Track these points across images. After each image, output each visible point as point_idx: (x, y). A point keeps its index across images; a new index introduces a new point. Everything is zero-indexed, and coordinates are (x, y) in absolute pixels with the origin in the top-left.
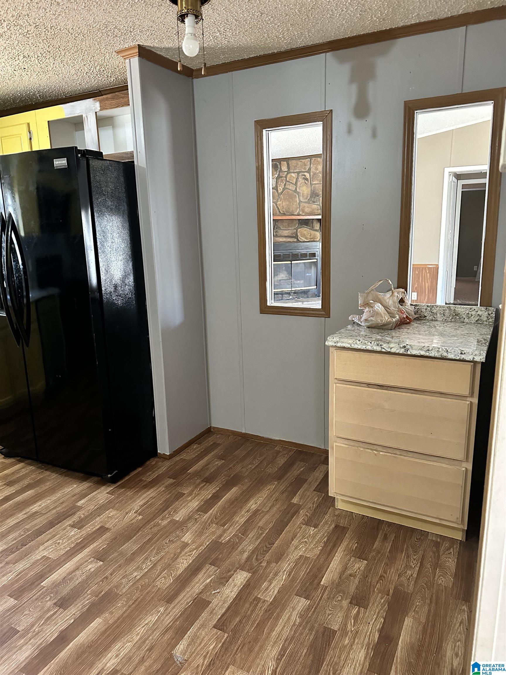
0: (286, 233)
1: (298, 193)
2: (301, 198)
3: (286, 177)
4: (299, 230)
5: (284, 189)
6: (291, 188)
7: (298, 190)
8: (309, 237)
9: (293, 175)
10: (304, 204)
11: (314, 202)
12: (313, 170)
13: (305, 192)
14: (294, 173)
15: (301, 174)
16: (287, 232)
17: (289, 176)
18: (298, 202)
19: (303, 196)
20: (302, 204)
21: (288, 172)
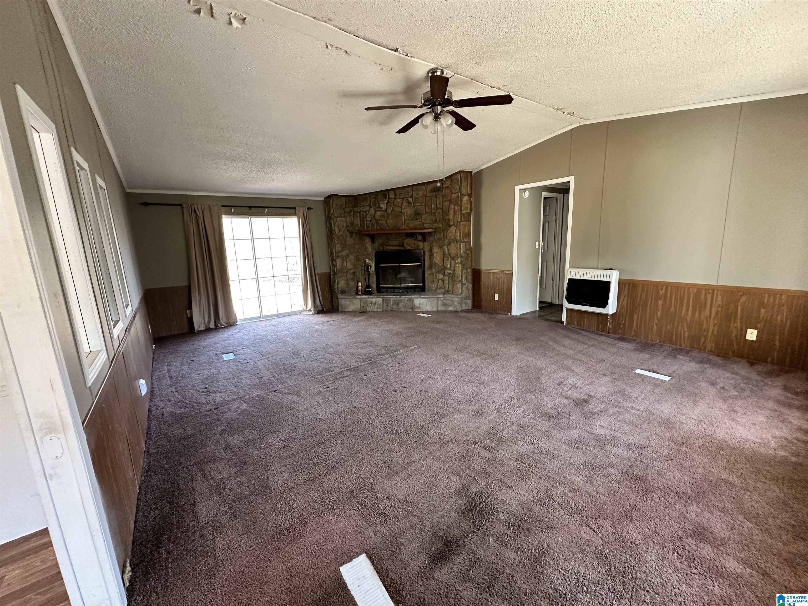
0: (395, 243)
1: (404, 213)
3: (394, 202)
4: (405, 240)
5: (392, 211)
6: (397, 210)
7: (403, 211)
8: (413, 246)
9: (399, 200)
10: (409, 221)
11: (417, 219)
12: (415, 195)
13: (409, 213)
15: (405, 200)
18: (404, 220)
19: (407, 216)
20: (406, 222)
21: (396, 198)
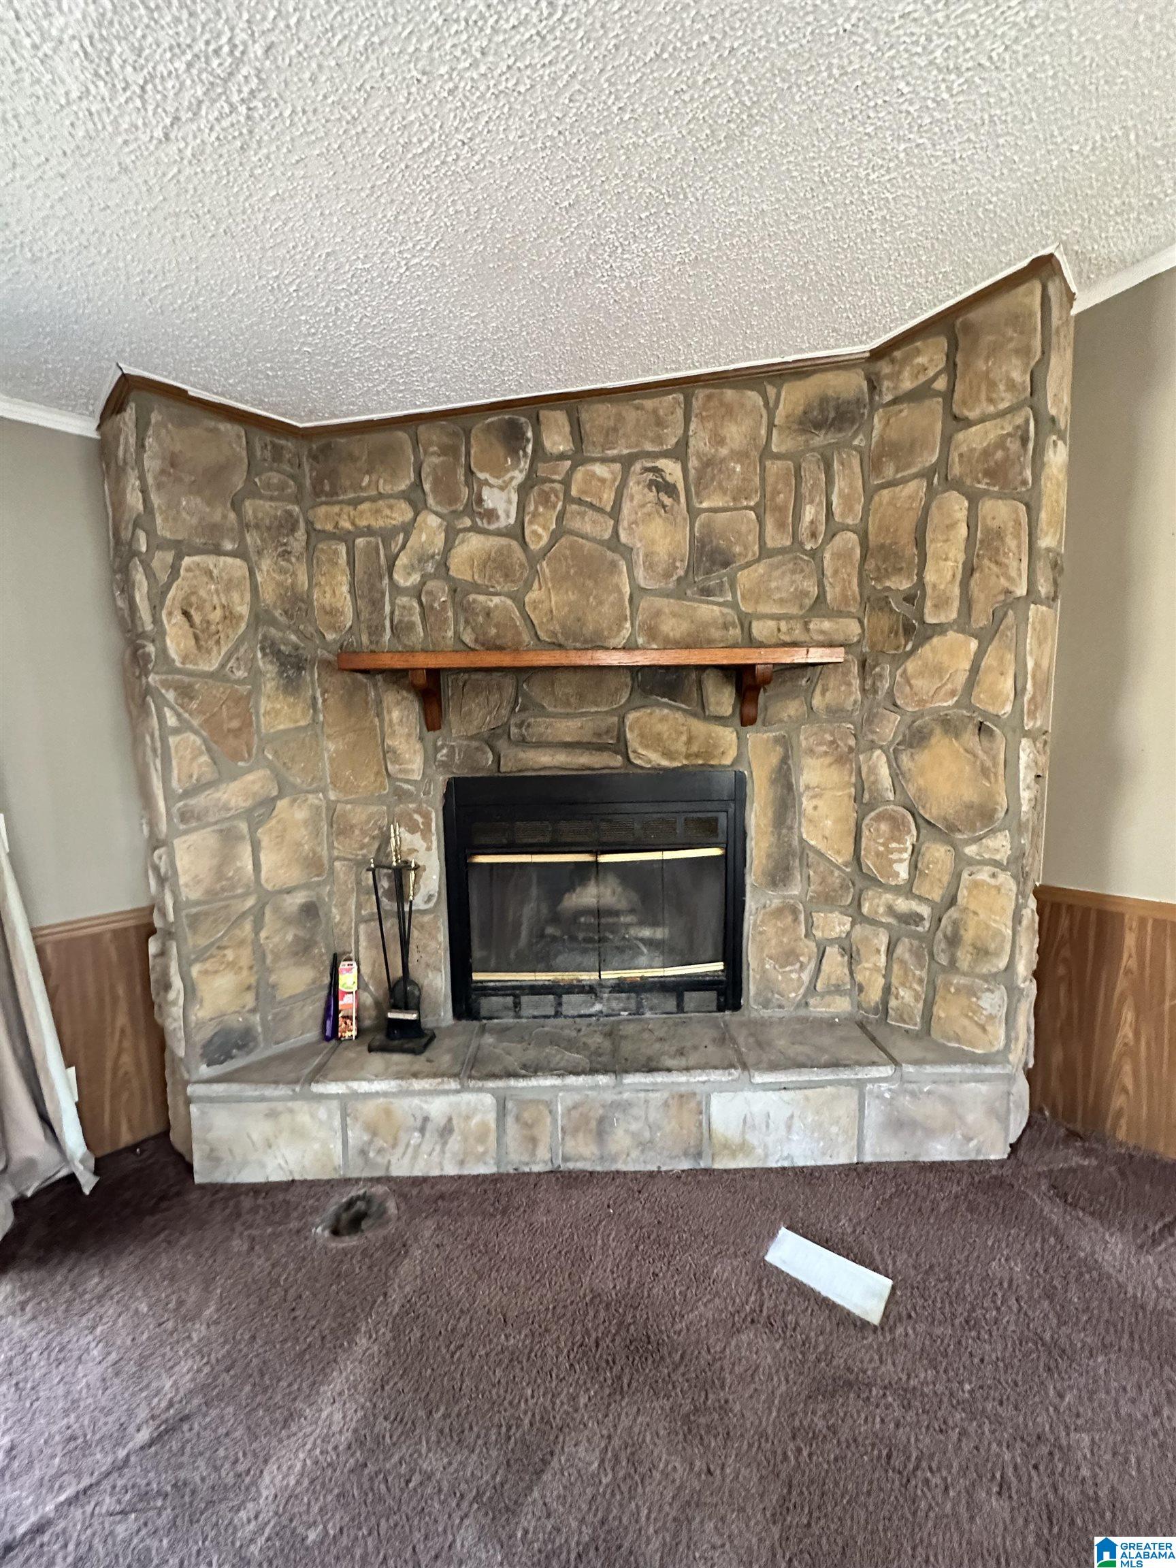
0: (568, 729)
1: (627, 552)
2: (640, 573)
3: (566, 482)
4: (631, 717)
5: (555, 537)
6: (588, 528)
7: (624, 537)
8: (680, 746)
9: (600, 470)
10: (660, 602)
11: (706, 592)
12: (700, 443)
13: (662, 549)
14: (604, 460)
15: (637, 467)
16: (574, 724)
17: (579, 475)
18: (627, 590)
19: (650, 566)
20: (644, 603)
21: (578, 457)
